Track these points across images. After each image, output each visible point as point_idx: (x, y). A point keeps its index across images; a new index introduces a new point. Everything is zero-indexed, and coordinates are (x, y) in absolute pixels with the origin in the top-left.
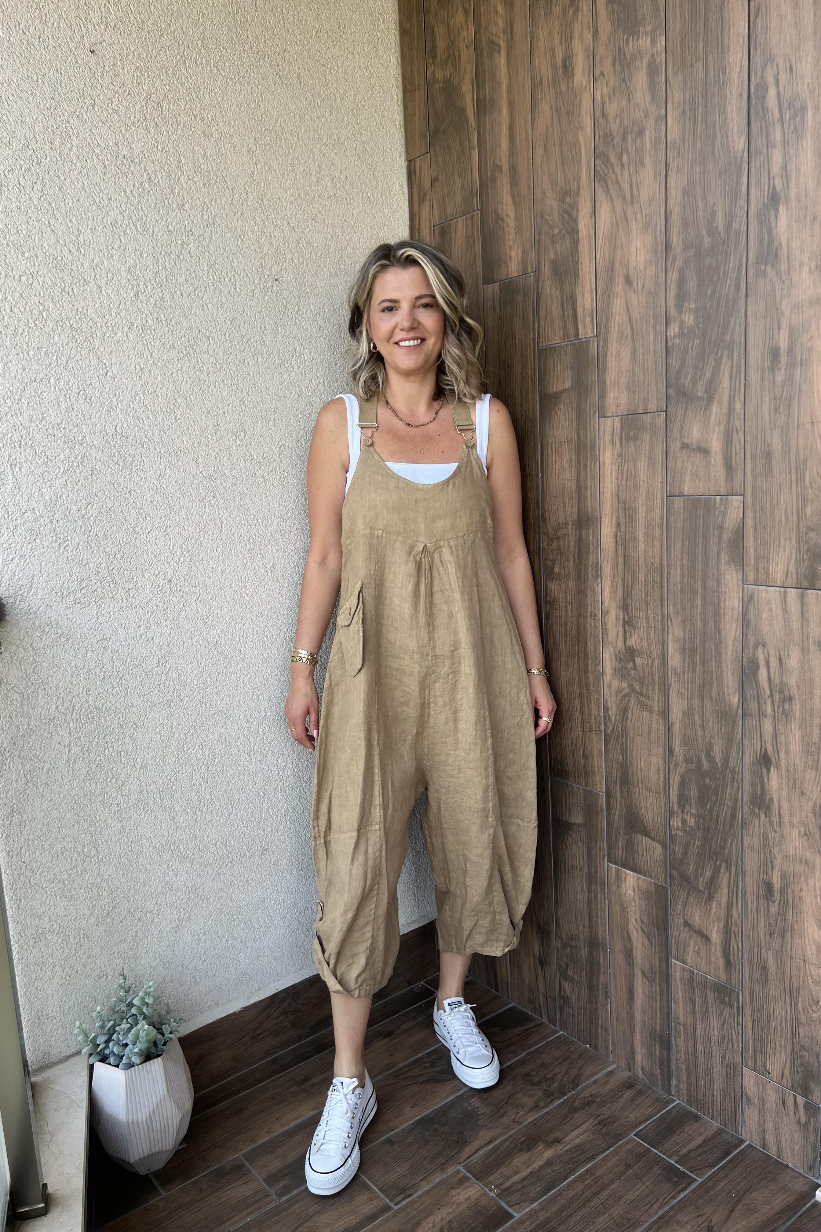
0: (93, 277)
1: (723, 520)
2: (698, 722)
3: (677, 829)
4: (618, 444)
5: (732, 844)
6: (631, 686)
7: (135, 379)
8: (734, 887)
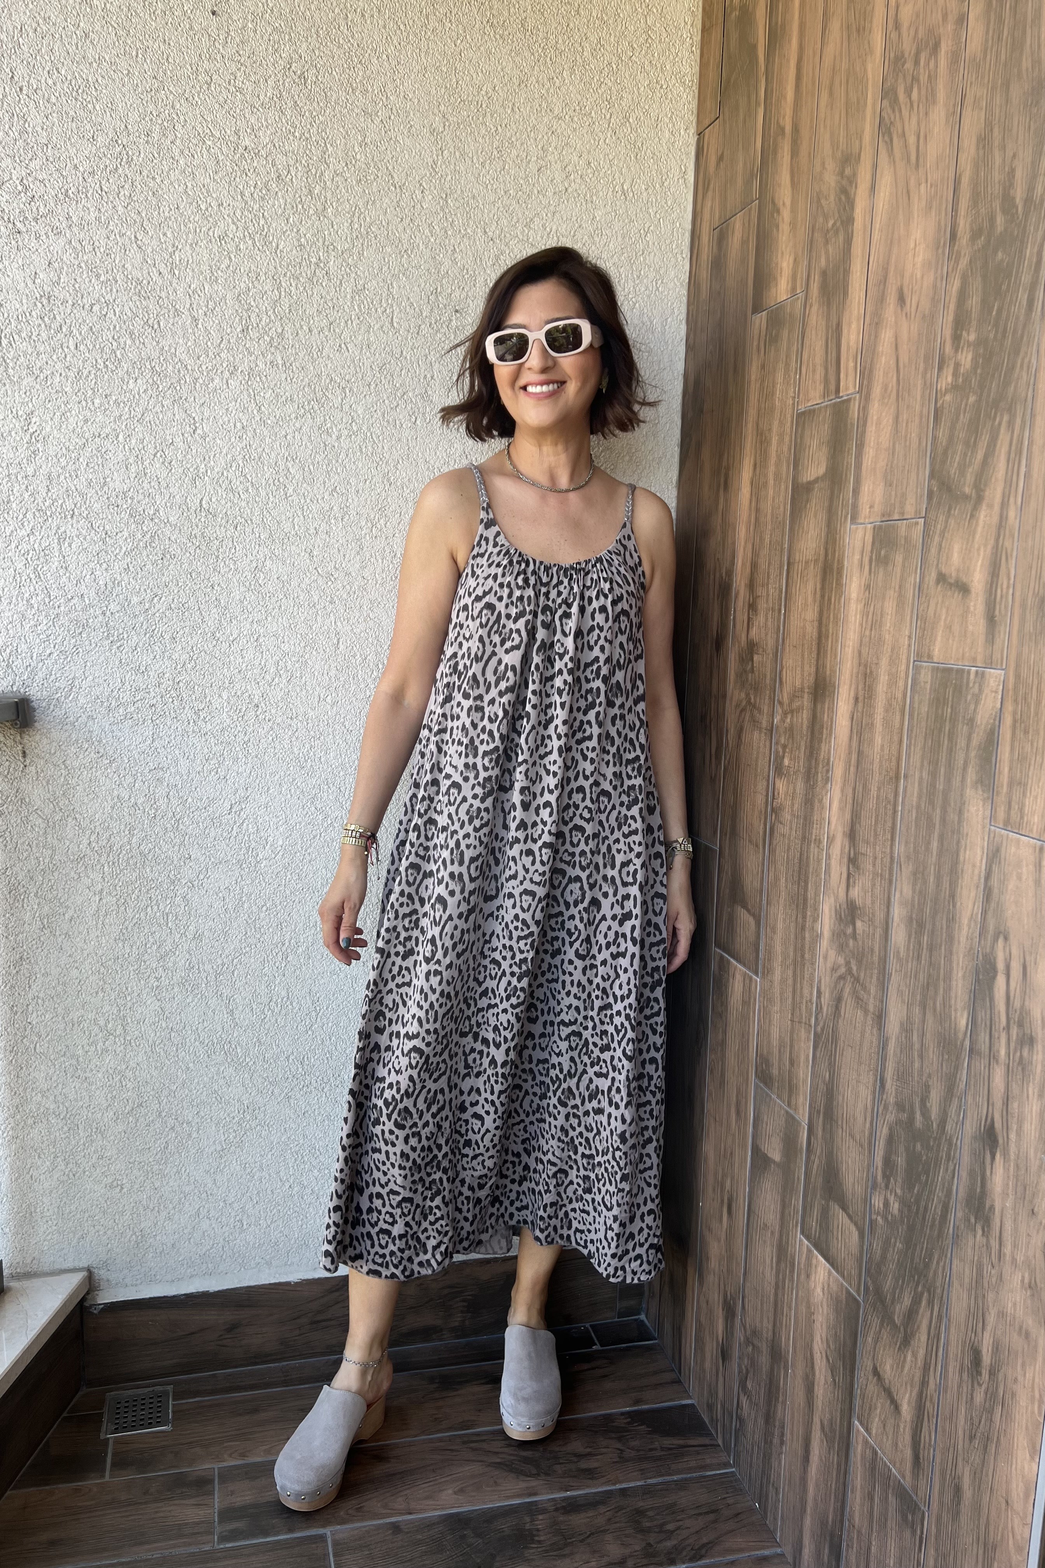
0: (188, 306)
1: (975, 710)
2: (917, 1046)
3: (878, 1213)
4: (867, 568)
5: (938, 1263)
6: (848, 963)
7: (233, 439)
8: (934, 1338)
